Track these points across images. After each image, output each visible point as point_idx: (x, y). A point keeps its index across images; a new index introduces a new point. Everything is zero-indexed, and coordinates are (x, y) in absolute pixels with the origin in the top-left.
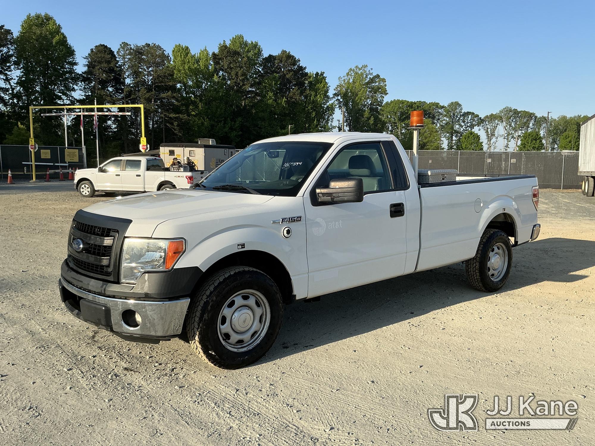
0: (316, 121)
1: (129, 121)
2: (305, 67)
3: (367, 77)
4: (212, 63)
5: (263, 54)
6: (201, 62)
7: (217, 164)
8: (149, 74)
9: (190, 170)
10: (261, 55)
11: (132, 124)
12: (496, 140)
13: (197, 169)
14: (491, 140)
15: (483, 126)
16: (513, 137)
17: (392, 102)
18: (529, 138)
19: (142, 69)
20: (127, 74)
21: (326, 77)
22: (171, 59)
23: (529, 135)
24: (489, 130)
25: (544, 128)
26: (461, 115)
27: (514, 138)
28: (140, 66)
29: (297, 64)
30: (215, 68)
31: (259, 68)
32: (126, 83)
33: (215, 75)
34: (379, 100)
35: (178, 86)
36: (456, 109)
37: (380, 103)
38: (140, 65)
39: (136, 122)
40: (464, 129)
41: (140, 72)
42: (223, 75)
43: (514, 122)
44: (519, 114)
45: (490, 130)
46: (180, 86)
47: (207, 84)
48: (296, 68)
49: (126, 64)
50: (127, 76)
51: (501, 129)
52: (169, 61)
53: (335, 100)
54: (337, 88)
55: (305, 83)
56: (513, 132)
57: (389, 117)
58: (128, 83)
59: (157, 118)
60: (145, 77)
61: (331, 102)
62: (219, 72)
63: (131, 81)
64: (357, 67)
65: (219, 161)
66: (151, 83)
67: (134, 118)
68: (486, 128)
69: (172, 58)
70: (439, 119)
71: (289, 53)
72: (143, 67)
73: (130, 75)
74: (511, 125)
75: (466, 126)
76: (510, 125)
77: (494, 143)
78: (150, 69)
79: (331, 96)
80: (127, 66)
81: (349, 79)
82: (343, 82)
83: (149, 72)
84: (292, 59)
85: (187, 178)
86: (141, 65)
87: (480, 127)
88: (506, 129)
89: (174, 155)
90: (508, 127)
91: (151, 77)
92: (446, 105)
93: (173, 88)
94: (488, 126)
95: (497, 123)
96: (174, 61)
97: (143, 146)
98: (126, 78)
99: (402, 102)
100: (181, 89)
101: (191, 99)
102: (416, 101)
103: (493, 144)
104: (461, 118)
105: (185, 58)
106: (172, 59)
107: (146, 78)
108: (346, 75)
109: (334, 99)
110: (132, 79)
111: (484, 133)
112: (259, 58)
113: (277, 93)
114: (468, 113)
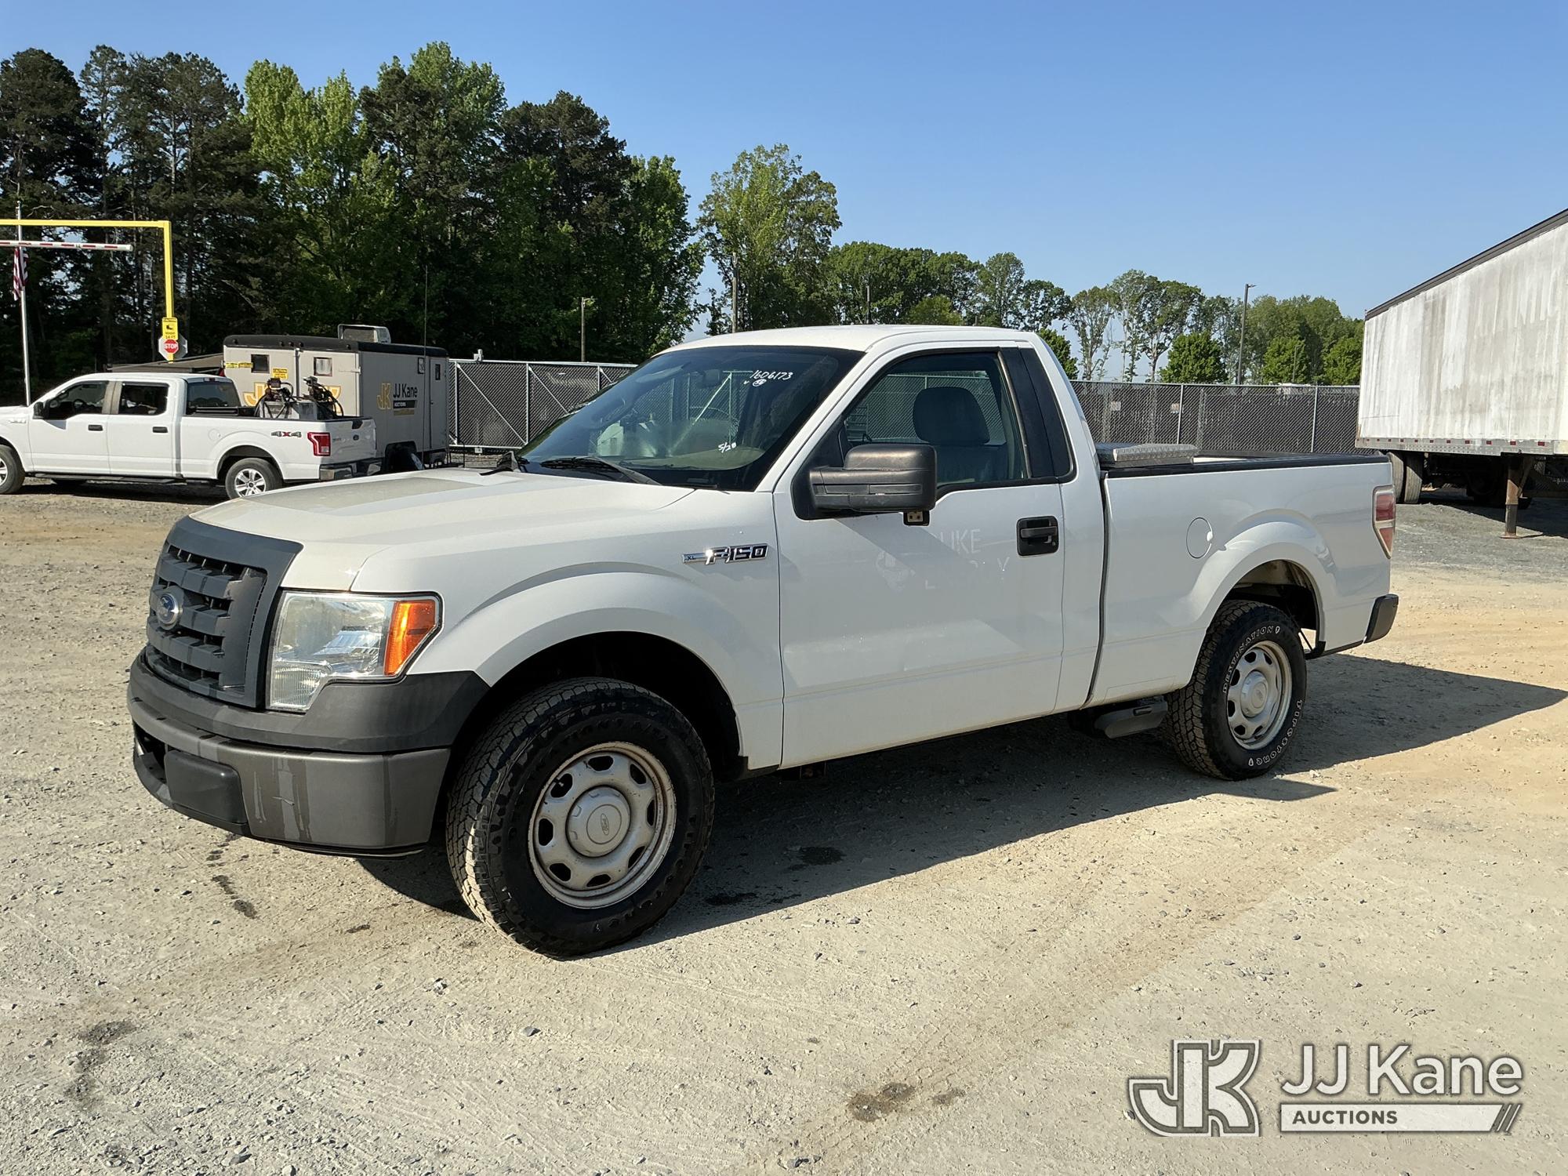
0: (652, 289)
1: (117, 272)
2: (622, 143)
3: (787, 178)
4: (361, 117)
5: (504, 99)
6: (329, 114)
7: (397, 399)
8: (179, 141)
9: (318, 415)
10: (499, 101)
11: (128, 280)
12: (1104, 354)
13: (339, 414)
14: (1092, 354)
15: (1073, 317)
16: (1145, 348)
17: (849, 249)
18: (1190, 351)
19: (156, 124)
20: (112, 137)
21: (679, 172)
22: (242, 99)
23: (1190, 344)
24: (1088, 329)
25: (1220, 327)
26: (1019, 290)
27: (1150, 350)
28: (151, 117)
29: (599, 133)
30: (370, 133)
31: (493, 138)
32: (110, 162)
33: (371, 152)
34: (817, 240)
35: (264, 176)
36: (1008, 272)
37: (820, 249)
38: (149, 114)
39: (138, 276)
40: (1028, 324)
41: (153, 135)
42: (392, 151)
43: (1149, 309)
44: (1161, 289)
45: (1092, 330)
46: (269, 178)
47: (347, 175)
48: (599, 144)
49: (109, 108)
50: (113, 143)
51: (1117, 329)
52: (236, 108)
53: (703, 234)
54: (706, 204)
55: (622, 185)
56: (1147, 336)
57: (841, 286)
58: (114, 164)
59: (201, 265)
60: (165, 149)
61: (692, 240)
62: (382, 143)
63: (123, 157)
64: (759, 149)
65: (404, 391)
66: (183, 166)
67: (132, 263)
68: (1080, 324)
69: (246, 99)
70: (965, 298)
71: (579, 100)
72: (159, 121)
73: (122, 141)
74: (1142, 316)
75: (1031, 316)
76: (1140, 319)
77: (1100, 362)
78: (182, 127)
79: (693, 225)
80: (112, 114)
81: (741, 181)
82: (723, 188)
83: (179, 134)
84: (588, 117)
85: (310, 439)
86: (155, 113)
87: (1067, 322)
88: (1129, 328)
89: (267, 370)
90: (1135, 321)
91: (184, 151)
92: (983, 262)
93: (249, 184)
94: (1086, 317)
95: (1106, 312)
96: (250, 108)
97: (169, 341)
98: (110, 150)
99: (873, 250)
100: (271, 186)
101: (300, 215)
102: (908, 249)
103: (1098, 365)
104: (1021, 297)
105: (285, 99)
106: (245, 102)
107: (169, 151)
108: (730, 169)
109: (700, 234)
110: (128, 153)
111: (1077, 336)
112: (495, 110)
113: (545, 208)
114: (1040, 285)
